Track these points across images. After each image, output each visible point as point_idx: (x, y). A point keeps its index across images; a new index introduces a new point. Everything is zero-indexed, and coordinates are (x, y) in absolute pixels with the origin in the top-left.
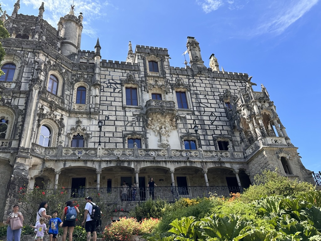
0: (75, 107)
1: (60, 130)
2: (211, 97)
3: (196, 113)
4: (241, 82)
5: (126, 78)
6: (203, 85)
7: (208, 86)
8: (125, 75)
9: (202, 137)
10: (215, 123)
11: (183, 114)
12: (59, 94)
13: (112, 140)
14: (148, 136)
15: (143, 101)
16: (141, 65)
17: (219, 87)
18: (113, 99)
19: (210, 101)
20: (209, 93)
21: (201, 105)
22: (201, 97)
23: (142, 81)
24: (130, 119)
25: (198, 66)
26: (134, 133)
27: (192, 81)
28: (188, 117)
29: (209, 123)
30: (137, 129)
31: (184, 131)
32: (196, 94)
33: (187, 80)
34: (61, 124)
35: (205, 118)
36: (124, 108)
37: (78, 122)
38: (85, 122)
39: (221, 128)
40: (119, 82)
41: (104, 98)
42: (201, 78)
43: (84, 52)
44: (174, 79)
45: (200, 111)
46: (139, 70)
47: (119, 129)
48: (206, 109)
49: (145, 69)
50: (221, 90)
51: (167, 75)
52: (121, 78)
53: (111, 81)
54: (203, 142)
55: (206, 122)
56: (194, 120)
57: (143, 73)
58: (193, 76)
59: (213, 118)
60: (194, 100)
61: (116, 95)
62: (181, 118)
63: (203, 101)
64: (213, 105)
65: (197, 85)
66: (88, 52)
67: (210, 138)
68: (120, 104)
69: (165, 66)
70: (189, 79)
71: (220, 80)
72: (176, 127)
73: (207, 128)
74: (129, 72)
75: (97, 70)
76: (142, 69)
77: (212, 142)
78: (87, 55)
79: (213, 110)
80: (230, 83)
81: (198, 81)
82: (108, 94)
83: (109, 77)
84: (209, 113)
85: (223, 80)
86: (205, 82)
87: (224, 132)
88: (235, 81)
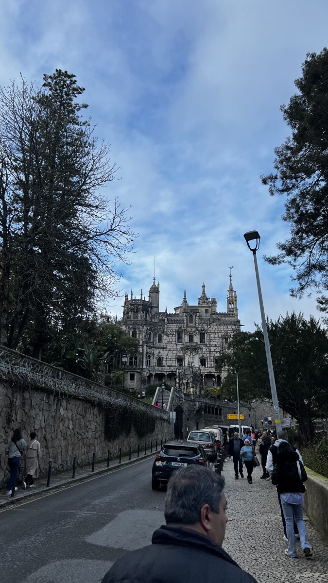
0: (158, 345)
1: (153, 356)
2: (217, 336)
3: (208, 345)
4: (235, 326)
6: (214, 329)
7: (217, 329)
8: (178, 327)
9: (208, 358)
10: (216, 350)
11: (202, 346)
12: (152, 340)
13: (172, 360)
14: (185, 357)
15: (184, 340)
16: (185, 320)
17: (222, 329)
18: (172, 340)
19: (216, 338)
20: (217, 334)
21: (211, 341)
22: (212, 336)
23: (185, 330)
24: (179, 350)
25: (214, 317)
26: (180, 356)
27: (209, 327)
28: (204, 348)
29: (213, 350)
30: (181, 354)
31: (201, 355)
32: (210, 335)
33: (206, 327)
34: (153, 354)
35: (212, 348)
36: (176, 345)
37: (159, 352)
38: (162, 352)
39: (218, 353)
40: (175, 331)
41: (168, 340)
42: (214, 325)
43: (161, 313)
44: (200, 327)
45: (210, 344)
46: (184, 324)
47: (174, 355)
48: (213, 343)
49: (187, 322)
50: (223, 332)
51: (197, 325)
52: (176, 328)
53: (171, 331)
54: (209, 360)
55: (212, 350)
56: (206, 349)
57: (186, 325)
58: (210, 324)
59: (215, 348)
60: (208, 338)
61: (174, 338)
62: (201, 348)
63: (212, 338)
64: (217, 341)
65: (211, 329)
66: (162, 313)
67: (212, 358)
68: (175, 342)
70: (208, 326)
71: (223, 325)
72: (198, 353)
73: (212, 353)
74: (179, 325)
75: (166, 326)
76: (185, 322)
77: (213, 360)
78: (162, 314)
79: (216, 343)
80: (229, 327)
81: (212, 327)
82: (170, 338)
83: (170, 329)
84: (214, 345)
85: (225, 325)
86: (216, 327)
87: (219, 355)
88: (232, 325)
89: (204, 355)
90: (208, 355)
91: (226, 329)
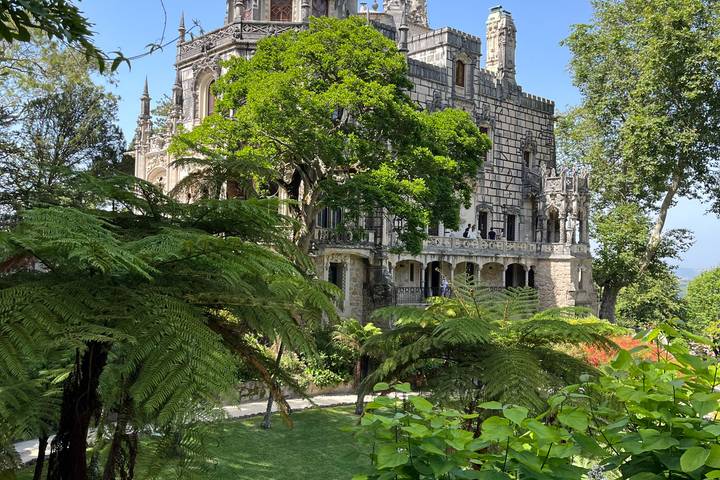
2: (512, 143)
3: (496, 171)
4: (545, 118)
5: (432, 99)
6: (508, 120)
7: (514, 121)
8: (432, 93)
9: (494, 209)
10: (511, 187)
16: (450, 72)
17: (523, 123)
19: (511, 150)
20: (512, 135)
21: (502, 156)
22: (504, 141)
25: (509, 80)
27: (499, 109)
28: (487, 176)
31: (480, 198)
32: (500, 136)
33: (493, 108)
35: (502, 179)
39: (513, 195)
42: (510, 106)
44: (481, 105)
45: (499, 167)
46: (447, 84)
48: (505, 164)
49: (453, 82)
50: (524, 131)
51: (475, 97)
52: (427, 98)
54: (494, 216)
55: (502, 186)
56: (492, 181)
57: (450, 90)
58: (501, 101)
59: (509, 179)
60: (496, 147)
63: (505, 149)
64: (513, 158)
65: (502, 118)
69: (476, 78)
70: (496, 107)
71: (525, 110)
73: (502, 194)
74: (435, 86)
77: (502, 217)
79: (510, 165)
80: (535, 119)
81: (505, 111)
84: (505, 171)
85: (530, 112)
86: (512, 113)
87: (516, 203)
88: (540, 115)
89: (487, 199)
90: (494, 200)
91: (530, 125)
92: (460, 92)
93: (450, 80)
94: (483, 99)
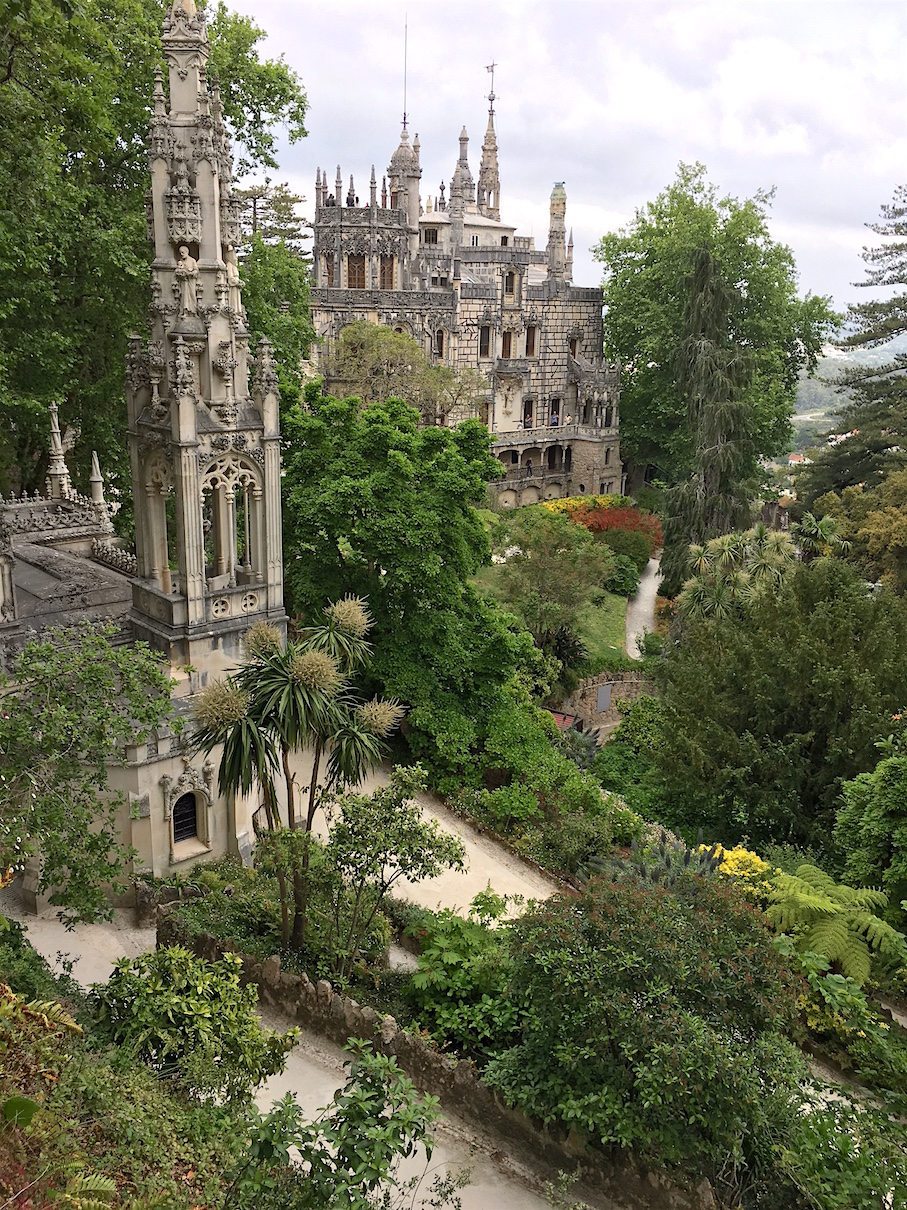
2: (560, 336)
3: (541, 363)
4: (594, 305)
5: (482, 313)
6: (555, 316)
7: (561, 316)
8: (483, 308)
9: (540, 397)
10: (556, 376)
11: (529, 366)
14: (496, 403)
15: (494, 351)
16: (500, 286)
17: (570, 316)
18: (469, 351)
19: (557, 342)
20: (559, 329)
21: (549, 350)
22: (550, 336)
23: (497, 318)
24: (483, 379)
25: (558, 279)
27: (547, 308)
28: (533, 370)
29: (550, 376)
30: (488, 392)
31: (526, 390)
32: (546, 332)
33: (540, 309)
35: (548, 369)
36: (478, 363)
39: (559, 382)
40: (476, 323)
41: (461, 351)
42: (557, 303)
44: (529, 308)
45: (544, 360)
46: (497, 299)
48: (553, 356)
49: (503, 295)
50: (571, 323)
51: (524, 302)
52: (479, 314)
53: (469, 322)
54: (539, 403)
55: (548, 376)
56: (538, 374)
57: (499, 302)
58: (548, 301)
59: (555, 368)
60: (542, 343)
61: (472, 344)
62: (527, 372)
63: (551, 343)
64: (559, 349)
65: (549, 316)
67: (547, 397)
68: (475, 357)
69: (524, 286)
70: (544, 306)
71: (573, 304)
72: (521, 387)
73: (547, 383)
74: (485, 302)
75: (458, 309)
76: (499, 294)
77: (547, 403)
80: (583, 309)
82: (465, 344)
83: (467, 315)
84: (552, 362)
85: (577, 304)
86: (559, 309)
87: (560, 388)
88: (588, 304)
89: (533, 389)
90: (539, 390)
91: (577, 316)
92: (509, 301)
93: (499, 292)
94: (530, 303)
